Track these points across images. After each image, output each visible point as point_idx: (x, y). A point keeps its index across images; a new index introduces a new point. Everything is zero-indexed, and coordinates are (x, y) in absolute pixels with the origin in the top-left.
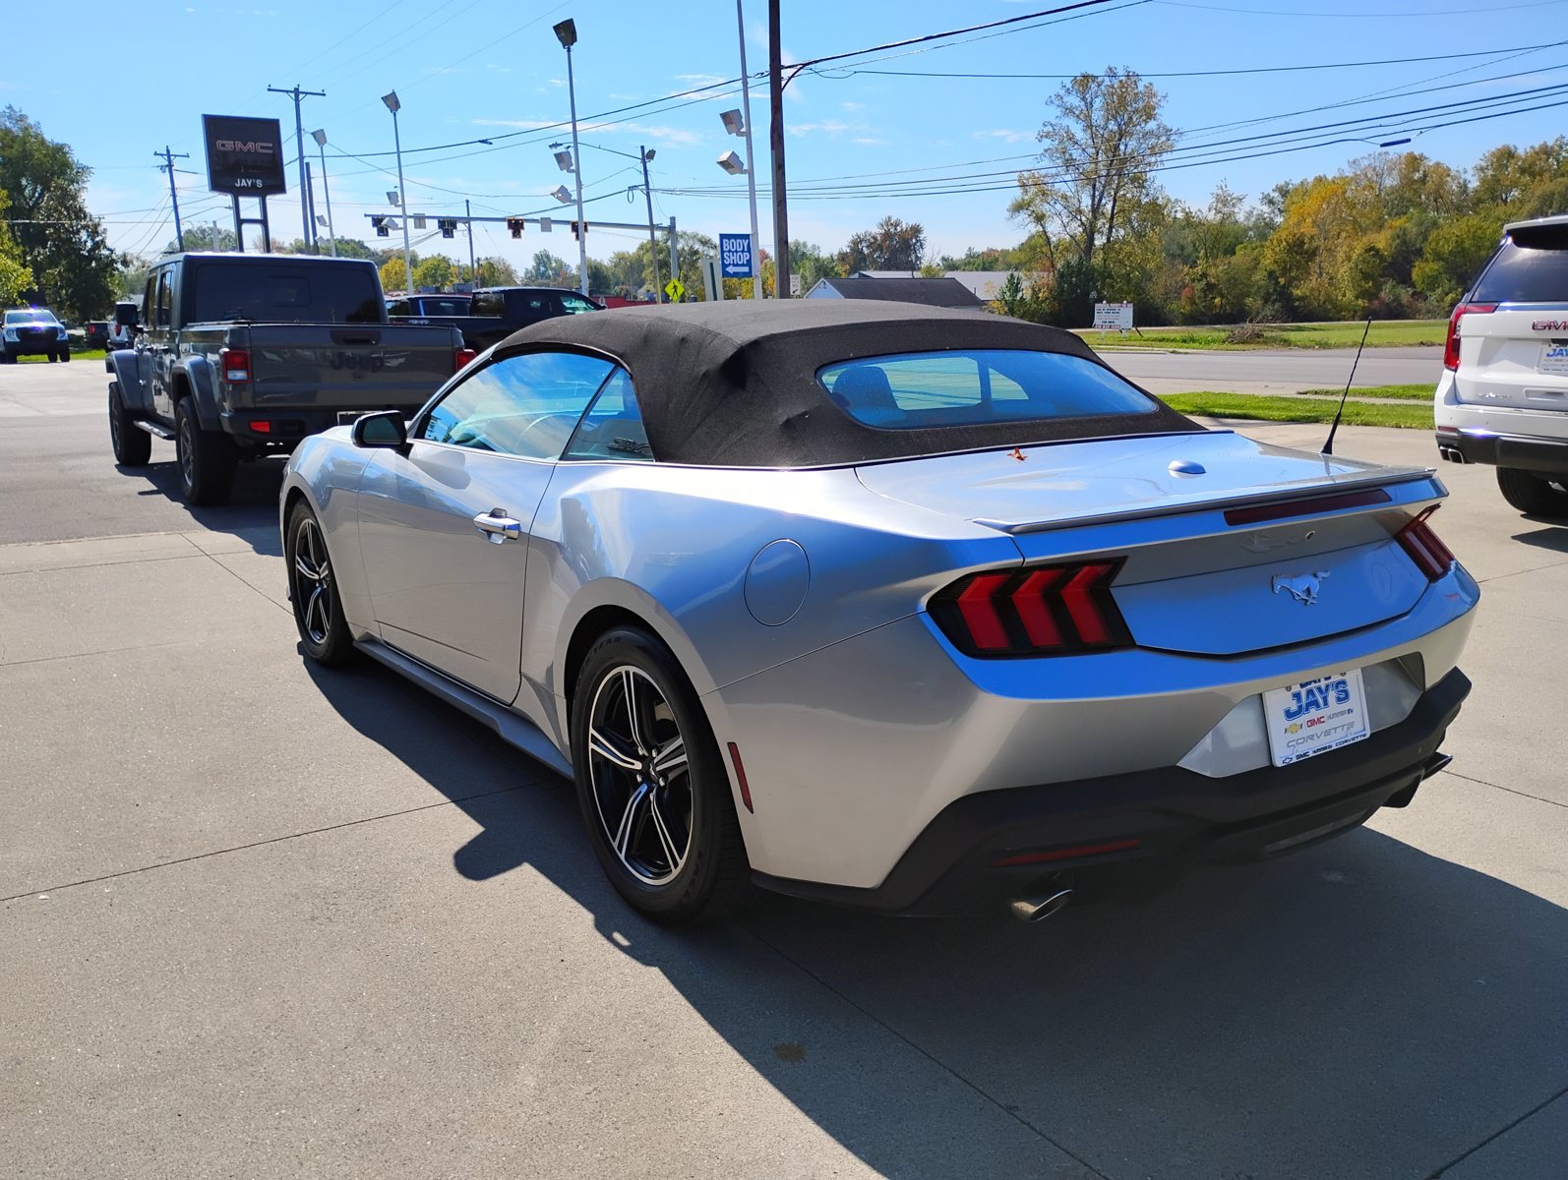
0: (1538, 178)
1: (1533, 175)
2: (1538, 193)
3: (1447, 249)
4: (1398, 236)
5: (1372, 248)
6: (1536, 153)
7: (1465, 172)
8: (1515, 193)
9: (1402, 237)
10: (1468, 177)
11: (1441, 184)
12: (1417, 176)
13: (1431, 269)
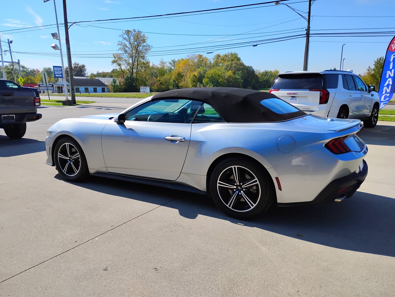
0: (225, 61)
1: (224, 61)
2: (226, 64)
3: (210, 76)
4: (199, 73)
5: (194, 75)
6: (224, 56)
7: (211, 59)
8: (221, 64)
9: (200, 73)
10: (211, 60)
11: (206, 62)
12: (201, 60)
13: (206, 80)
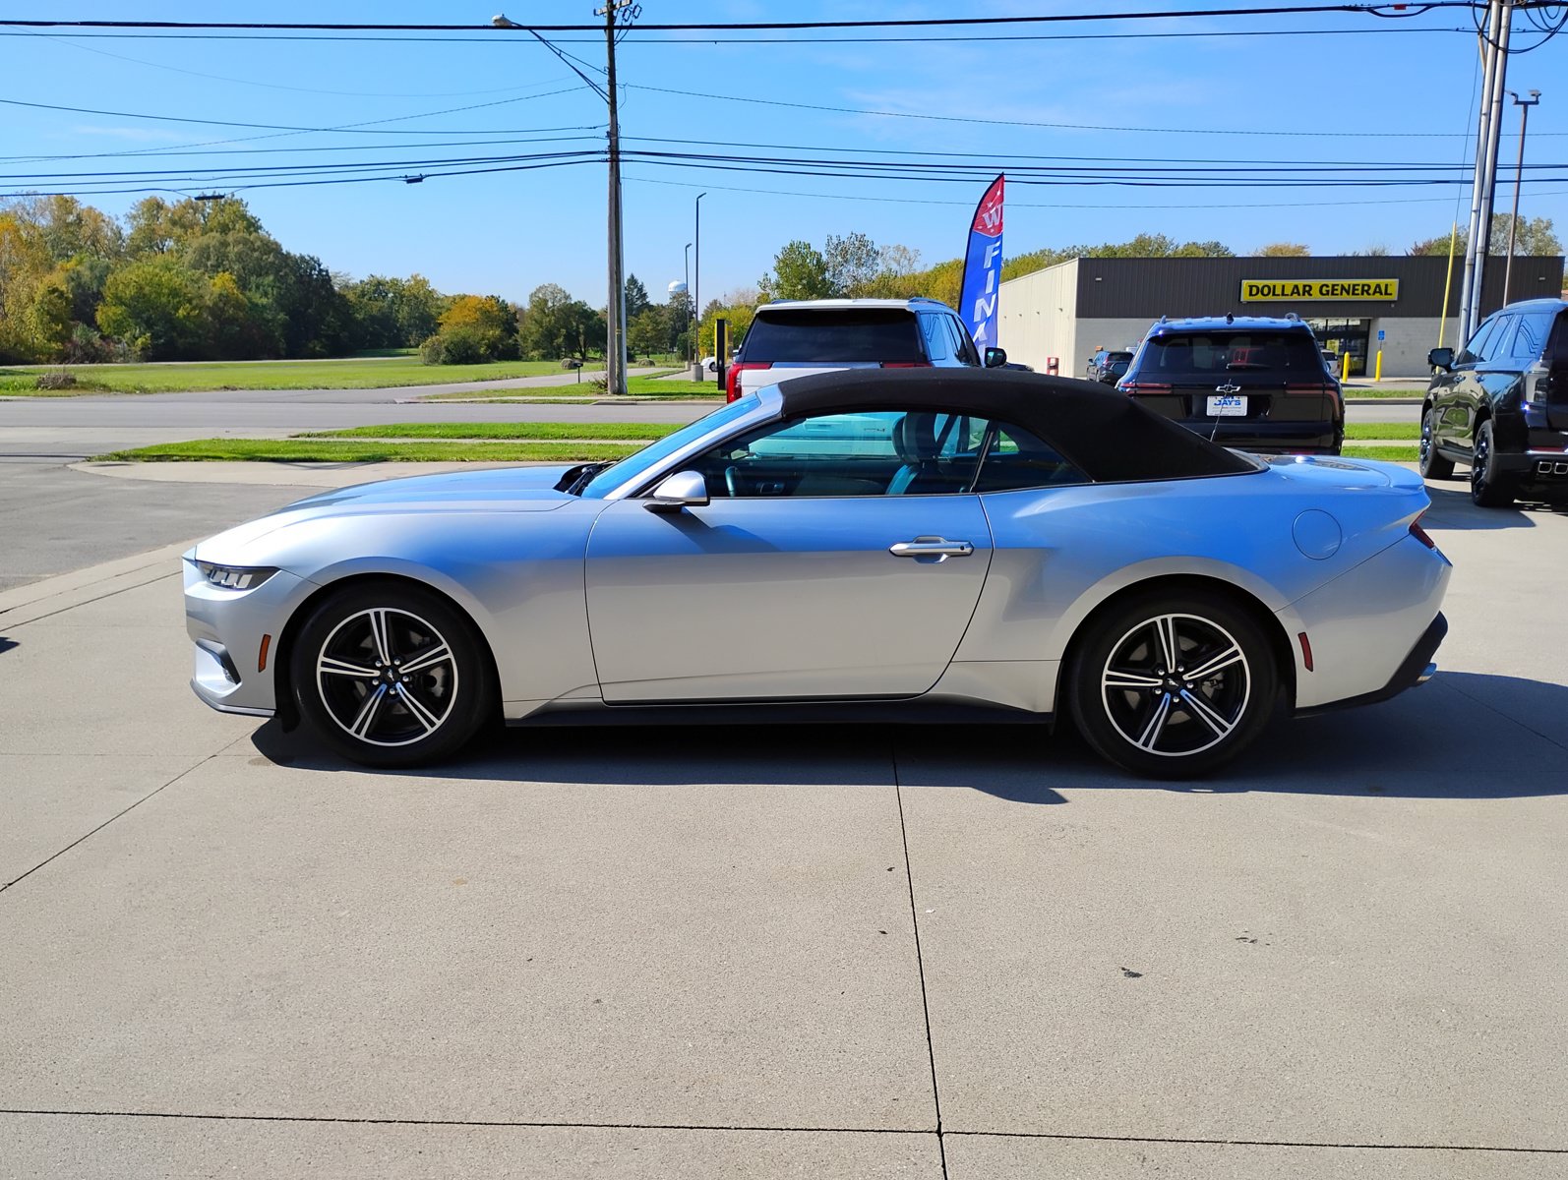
0: (190, 231)
1: (183, 226)
2: (195, 244)
3: (130, 292)
4: (73, 280)
5: (55, 290)
6: (184, 208)
7: (117, 219)
8: (170, 243)
9: (75, 279)
10: (121, 223)
11: (97, 230)
12: (71, 218)
13: (114, 314)
